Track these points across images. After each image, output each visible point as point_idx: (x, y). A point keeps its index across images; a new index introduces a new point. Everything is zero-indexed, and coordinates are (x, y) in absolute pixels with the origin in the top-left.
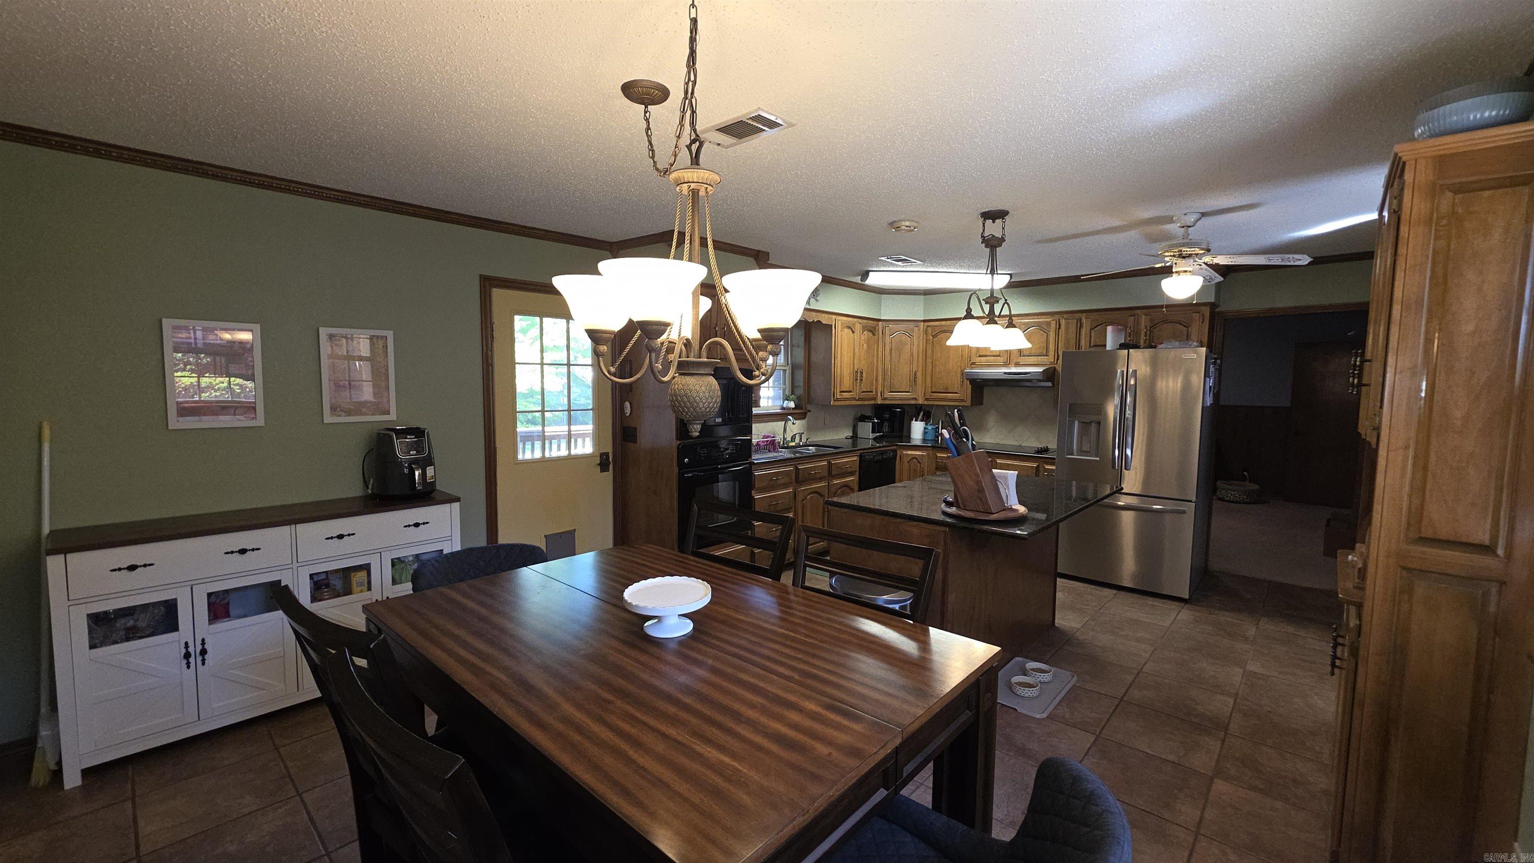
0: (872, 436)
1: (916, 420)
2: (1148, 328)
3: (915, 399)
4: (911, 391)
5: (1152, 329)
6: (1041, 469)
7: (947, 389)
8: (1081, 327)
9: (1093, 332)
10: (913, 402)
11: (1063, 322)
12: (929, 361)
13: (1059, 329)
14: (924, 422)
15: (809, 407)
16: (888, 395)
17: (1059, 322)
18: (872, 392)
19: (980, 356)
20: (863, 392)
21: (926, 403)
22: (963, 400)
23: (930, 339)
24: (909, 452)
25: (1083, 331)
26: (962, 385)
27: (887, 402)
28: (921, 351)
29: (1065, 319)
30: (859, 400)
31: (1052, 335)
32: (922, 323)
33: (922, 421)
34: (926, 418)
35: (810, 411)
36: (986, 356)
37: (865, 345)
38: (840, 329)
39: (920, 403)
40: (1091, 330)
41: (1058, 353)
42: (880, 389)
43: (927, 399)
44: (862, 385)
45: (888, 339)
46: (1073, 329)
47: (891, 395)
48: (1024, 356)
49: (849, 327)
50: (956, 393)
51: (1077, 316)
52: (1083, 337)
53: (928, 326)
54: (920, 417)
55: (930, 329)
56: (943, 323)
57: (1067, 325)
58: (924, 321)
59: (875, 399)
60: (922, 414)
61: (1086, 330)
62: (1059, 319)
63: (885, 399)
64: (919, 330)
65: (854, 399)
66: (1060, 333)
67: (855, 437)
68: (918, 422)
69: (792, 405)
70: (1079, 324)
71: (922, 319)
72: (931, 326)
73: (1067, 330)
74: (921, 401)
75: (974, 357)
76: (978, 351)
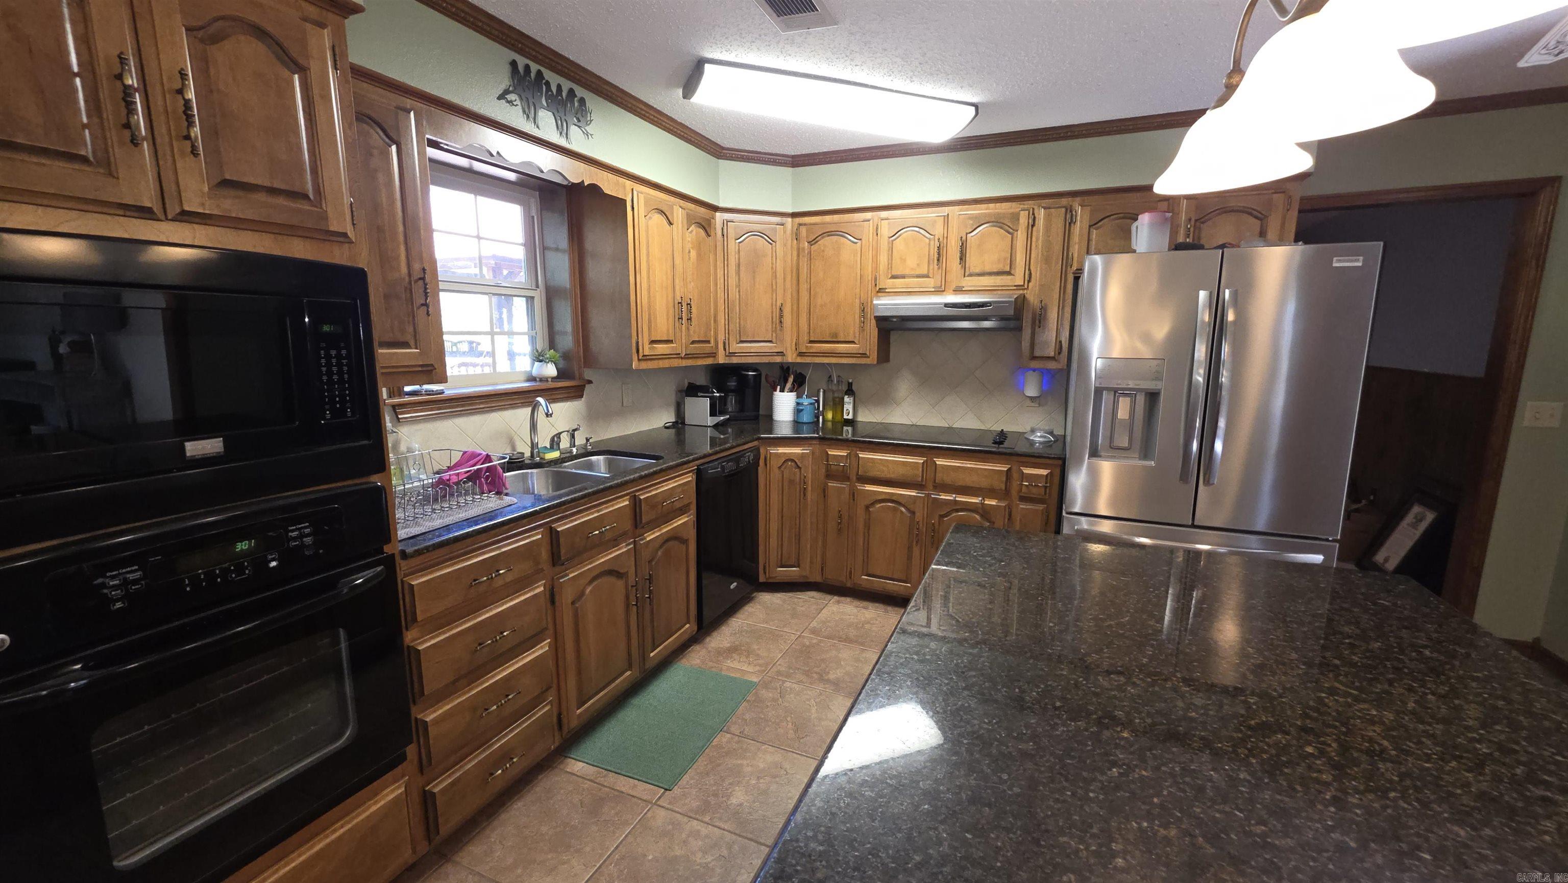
0: (711, 421)
1: (782, 390)
2: (1193, 223)
3: (781, 354)
4: (774, 340)
5: (1198, 224)
6: (1015, 475)
7: (836, 335)
8: (1072, 222)
9: (1094, 229)
10: (778, 359)
11: (1041, 214)
12: (804, 287)
13: (1033, 226)
14: (794, 394)
15: (588, 374)
16: (735, 347)
17: (1033, 214)
18: (708, 342)
19: (893, 277)
20: (693, 342)
21: (799, 360)
22: (864, 355)
23: (803, 249)
24: (781, 450)
25: (1077, 229)
26: (862, 329)
27: (735, 360)
28: (789, 270)
29: (1045, 208)
30: (688, 356)
31: (1021, 235)
32: (790, 219)
33: (791, 391)
34: (799, 385)
35: (590, 382)
36: (903, 277)
37: (693, 254)
39: (790, 360)
40: (1090, 226)
41: (1029, 269)
42: (721, 338)
43: (801, 354)
44: (692, 328)
45: (732, 245)
46: (1058, 228)
47: (741, 348)
48: (971, 275)
49: (662, 212)
50: (853, 342)
51: (1064, 201)
52: (1076, 238)
53: (800, 225)
54: (789, 385)
55: (803, 230)
56: (828, 218)
57: (1048, 218)
58: (794, 215)
59: (713, 355)
60: (791, 380)
61: (1081, 228)
62: (1033, 209)
63: (732, 354)
64: (785, 232)
65: (678, 356)
66: (1034, 233)
67: (680, 424)
68: (785, 394)
69: (551, 370)
70: (1068, 216)
71: (790, 211)
72: (805, 224)
73: (1048, 229)
74: (791, 357)
75: (882, 278)
76: (890, 266)
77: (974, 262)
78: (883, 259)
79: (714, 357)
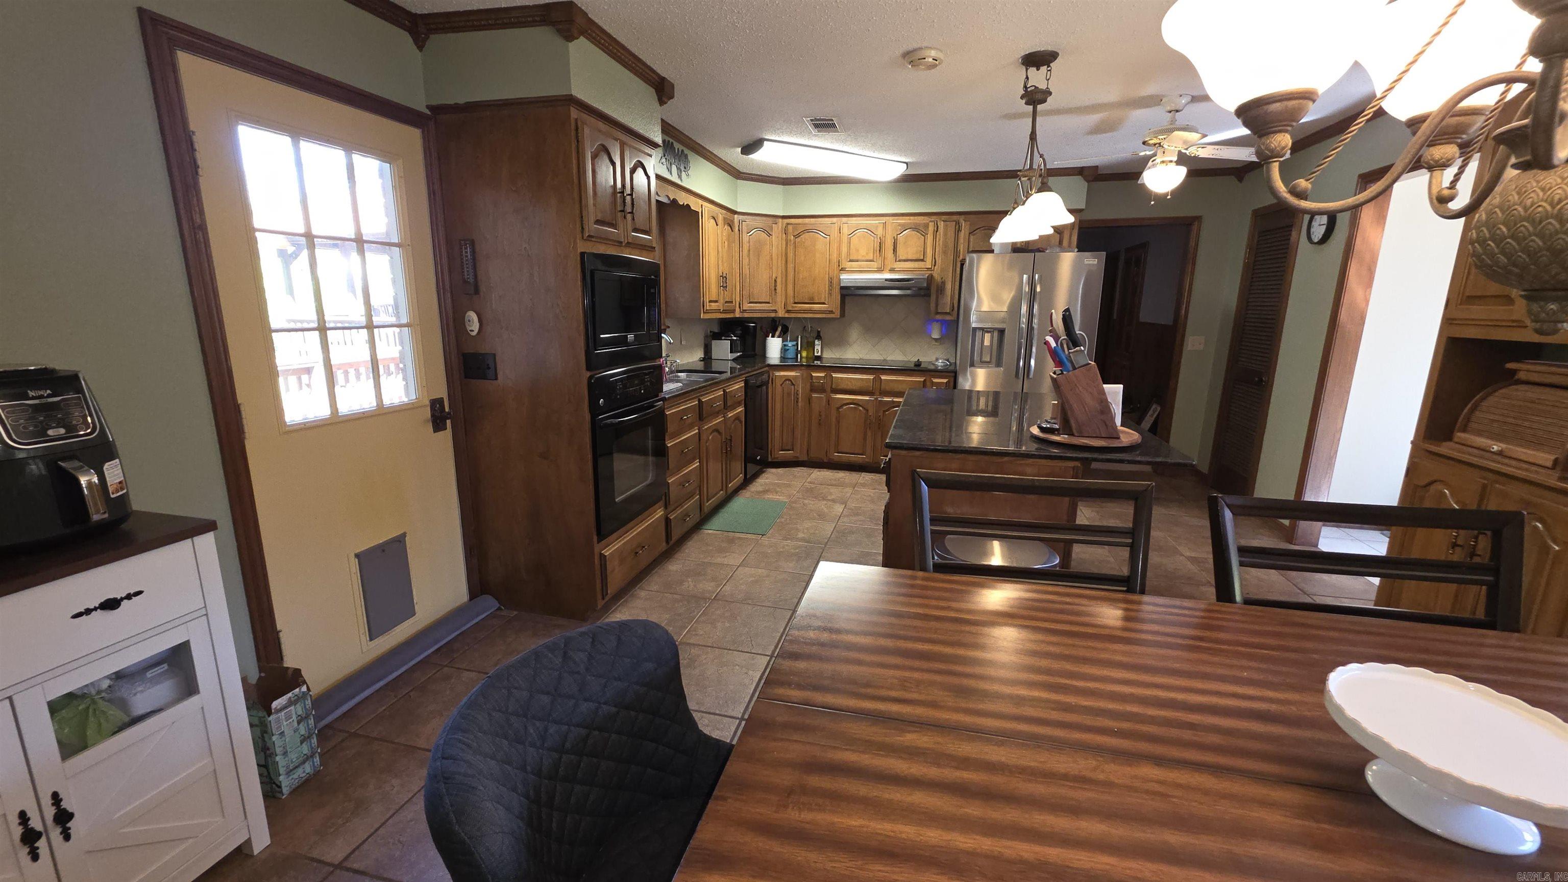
0: (730, 356)
1: (773, 336)
3: (775, 311)
4: (771, 302)
6: (928, 384)
7: (812, 298)
8: (959, 230)
9: (972, 237)
10: (773, 315)
11: (941, 225)
12: (791, 266)
13: (937, 232)
14: (781, 339)
15: (667, 322)
16: (746, 306)
17: (937, 224)
18: (732, 302)
19: (851, 261)
20: (726, 302)
21: (787, 315)
22: (831, 312)
23: (790, 240)
24: (782, 373)
25: (962, 234)
26: (830, 294)
27: (746, 315)
28: (781, 254)
29: (943, 221)
30: (724, 311)
31: (930, 238)
32: (781, 220)
33: (779, 337)
34: (783, 335)
36: (857, 261)
37: (725, 242)
38: (706, 219)
39: (780, 316)
40: (970, 233)
41: (935, 258)
42: (738, 299)
43: (788, 311)
44: (726, 293)
45: (745, 237)
46: (951, 234)
47: (749, 307)
48: (900, 261)
49: (714, 218)
50: (824, 303)
51: (955, 217)
52: (961, 240)
53: (788, 224)
54: (777, 333)
55: (790, 227)
56: (807, 220)
57: (946, 227)
58: (784, 217)
59: (733, 311)
60: (780, 329)
61: (965, 234)
62: (937, 221)
63: (744, 311)
64: (778, 228)
65: (719, 311)
66: (938, 236)
67: (707, 358)
68: (775, 339)
70: (957, 224)
71: (781, 214)
72: (792, 224)
73: (945, 234)
74: (781, 314)
75: (844, 261)
76: (849, 253)
77: (902, 254)
78: (844, 250)
79: (734, 312)
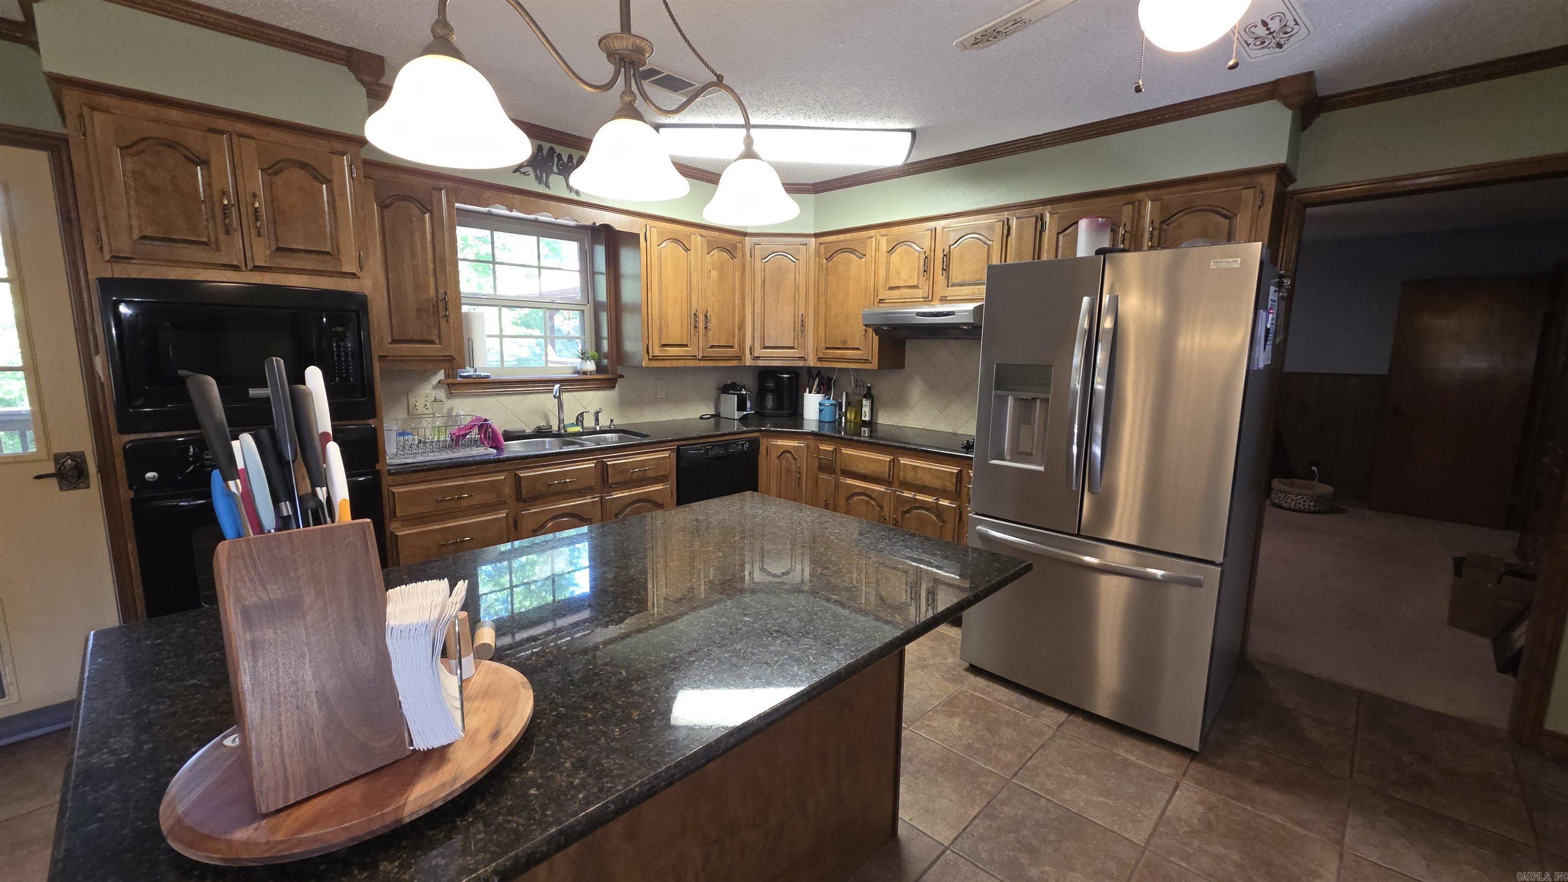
1: (810, 392)
2: (1157, 225)
3: (803, 358)
4: (796, 346)
5: (1164, 227)
7: (845, 342)
8: (1043, 228)
9: (1061, 237)
10: (800, 364)
11: (1014, 223)
12: (822, 299)
13: (1008, 234)
14: (821, 395)
15: (620, 370)
16: (761, 351)
17: (1008, 223)
18: (732, 347)
19: (891, 288)
20: (712, 347)
21: (819, 365)
22: (866, 361)
23: (822, 265)
24: (780, 442)
25: (1046, 236)
27: (760, 363)
28: (811, 284)
29: (1017, 217)
30: (704, 358)
31: (996, 246)
32: (813, 240)
33: (817, 393)
34: (821, 388)
36: (898, 288)
37: (714, 274)
38: (655, 242)
39: (812, 365)
40: (1058, 234)
42: (748, 342)
43: (820, 359)
44: (710, 334)
45: (758, 264)
46: (1029, 233)
47: (765, 353)
48: (953, 285)
49: (677, 241)
50: (858, 349)
51: (1037, 210)
52: (1045, 247)
53: (821, 244)
54: (814, 388)
55: (823, 248)
56: (842, 237)
58: (816, 235)
59: (739, 358)
60: (816, 382)
61: (1050, 236)
62: (1008, 219)
63: (758, 358)
64: (807, 250)
65: (694, 357)
66: (1009, 240)
67: (717, 416)
68: (812, 394)
69: (590, 366)
70: (1039, 225)
71: (812, 232)
72: (824, 243)
73: (1020, 237)
74: (812, 362)
75: (881, 290)
76: (887, 280)
77: (956, 273)
78: (882, 272)
79: (740, 360)
